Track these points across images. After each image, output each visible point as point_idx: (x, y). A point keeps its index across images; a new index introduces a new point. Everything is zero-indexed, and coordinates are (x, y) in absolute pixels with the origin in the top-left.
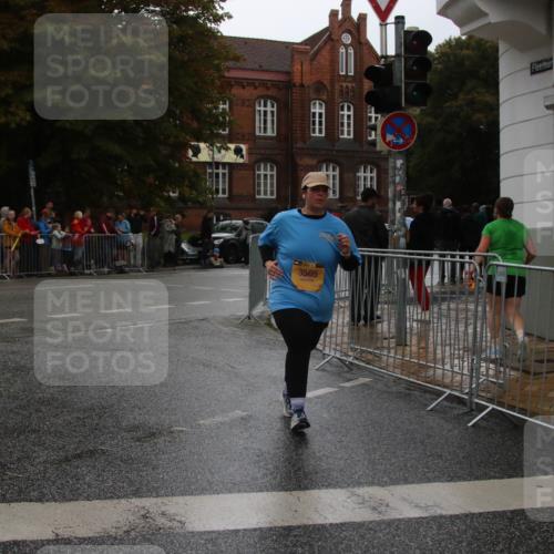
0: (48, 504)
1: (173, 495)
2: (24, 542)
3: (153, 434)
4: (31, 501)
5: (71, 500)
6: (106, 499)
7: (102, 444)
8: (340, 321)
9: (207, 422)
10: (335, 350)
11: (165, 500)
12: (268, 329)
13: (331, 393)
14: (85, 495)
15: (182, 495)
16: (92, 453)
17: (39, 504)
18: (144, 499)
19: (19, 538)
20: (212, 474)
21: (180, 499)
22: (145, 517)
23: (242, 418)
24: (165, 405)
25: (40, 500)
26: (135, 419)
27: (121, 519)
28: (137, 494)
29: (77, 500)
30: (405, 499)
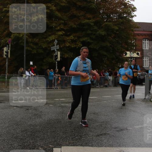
0: (94, 147)
3: (122, 130)
4: (89, 146)
6: (111, 147)
7: (108, 132)
9: (137, 127)
11: (129, 148)
12: (151, 102)
14: (105, 146)
15: (133, 147)
16: (105, 134)
17: (92, 147)
18: (122, 148)
20: (141, 142)
24: (124, 122)
25: (92, 146)
26: (116, 125)
28: (120, 146)
29: (102, 147)
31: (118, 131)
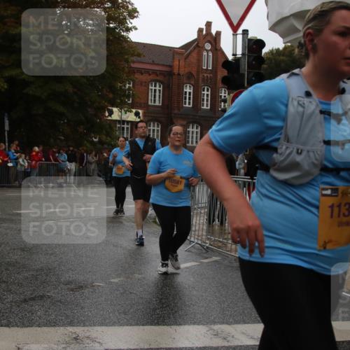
0: (13, 328)
1: (94, 325)
3: (82, 287)
4: (2, 326)
5: (28, 326)
6: (50, 326)
7: (48, 292)
8: (198, 222)
9: (116, 280)
10: (198, 239)
11: (90, 328)
12: (154, 224)
13: (195, 266)
14: (37, 323)
15: (100, 325)
16: (42, 297)
17: (8, 328)
18: (75, 328)
21: (99, 329)
22: (76, 339)
24: (89, 269)
25: (7, 326)
26: (69, 277)
27: (60, 340)
28: (71, 324)
29: (32, 326)
30: (243, 333)
31: (72, 290)
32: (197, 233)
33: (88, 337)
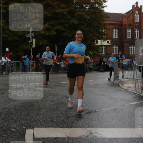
0: (65, 128)
1: (98, 128)
2: (59, 138)
3: (91, 112)
4: (60, 127)
5: (71, 128)
6: (80, 128)
8: (138, 85)
9: (105, 109)
10: (138, 93)
12: (118, 87)
13: (138, 103)
14: (75, 127)
15: (100, 128)
17: (63, 128)
18: (90, 128)
19: (58, 137)
20: (108, 123)
22: (91, 133)
23: (115, 109)
24: (94, 105)
26: (86, 108)
27: (85, 133)
28: (88, 127)
31: (87, 113)
32: (138, 90)
33: (96, 132)
